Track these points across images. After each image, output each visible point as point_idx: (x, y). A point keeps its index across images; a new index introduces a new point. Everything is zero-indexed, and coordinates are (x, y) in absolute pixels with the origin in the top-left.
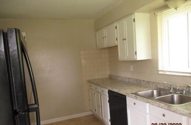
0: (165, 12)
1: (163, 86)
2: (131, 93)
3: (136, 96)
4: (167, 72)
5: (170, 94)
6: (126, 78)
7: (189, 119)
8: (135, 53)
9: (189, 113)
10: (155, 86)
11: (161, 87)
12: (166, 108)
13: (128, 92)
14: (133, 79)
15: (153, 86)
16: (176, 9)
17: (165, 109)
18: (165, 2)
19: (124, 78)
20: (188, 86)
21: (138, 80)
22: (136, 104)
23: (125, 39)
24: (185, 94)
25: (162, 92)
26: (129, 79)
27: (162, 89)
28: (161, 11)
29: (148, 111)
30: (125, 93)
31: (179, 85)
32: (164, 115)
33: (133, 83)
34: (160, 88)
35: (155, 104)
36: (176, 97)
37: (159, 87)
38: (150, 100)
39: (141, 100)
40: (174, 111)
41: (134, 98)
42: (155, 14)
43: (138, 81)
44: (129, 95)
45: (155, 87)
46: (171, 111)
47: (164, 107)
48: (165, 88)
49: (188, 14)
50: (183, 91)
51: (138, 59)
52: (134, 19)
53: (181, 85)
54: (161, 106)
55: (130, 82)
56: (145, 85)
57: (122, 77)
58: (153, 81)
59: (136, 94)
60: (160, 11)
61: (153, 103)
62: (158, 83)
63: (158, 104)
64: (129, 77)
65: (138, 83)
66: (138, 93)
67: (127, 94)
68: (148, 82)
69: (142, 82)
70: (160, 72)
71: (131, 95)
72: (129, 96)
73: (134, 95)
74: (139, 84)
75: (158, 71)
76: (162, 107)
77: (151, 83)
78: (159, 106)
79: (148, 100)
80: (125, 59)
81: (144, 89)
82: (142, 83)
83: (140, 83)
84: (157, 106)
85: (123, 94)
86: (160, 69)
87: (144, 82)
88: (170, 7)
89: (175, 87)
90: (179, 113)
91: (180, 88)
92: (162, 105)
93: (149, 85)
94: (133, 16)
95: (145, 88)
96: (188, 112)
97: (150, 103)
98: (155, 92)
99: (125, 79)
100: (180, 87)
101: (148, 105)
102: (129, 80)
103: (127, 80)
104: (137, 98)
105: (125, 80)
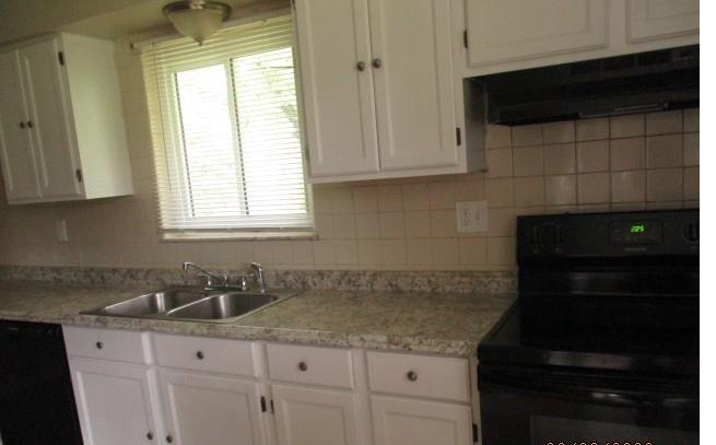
0: (164, 45)
1: (182, 276)
2: (81, 313)
3: (102, 317)
4: (188, 233)
5: (206, 296)
6: (42, 268)
7: (269, 345)
8: (75, 175)
9: (266, 330)
10: (158, 282)
11: (175, 282)
12: (205, 331)
13: (66, 311)
14: (71, 269)
15: (148, 284)
16: (199, 40)
17: (203, 335)
18: (165, 14)
19: (33, 269)
20: (253, 266)
21: (92, 270)
22: (104, 347)
23: (30, 124)
24: (248, 290)
25: (181, 295)
26: (56, 270)
27: (179, 286)
28: (155, 40)
29: (148, 359)
30: (56, 316)
31: (228, 267)
32: (200, 355)
33: (72, 282)
34: (173, 286)
35: (169, 330)
36: (223, 300)
37: (168, 281)
38: (153, 322)
39: (121, 328)
40: (227, 337)
41: (95, 327)
42: (132, 46)
43: (93, 274)
44: (73, 319)
45: (154, 285)
46: (220, 337)
47: (198, 332)
48: (189, 283)
49: (231, 60)
50: (239, 282)
51: (89, 196)
52: (61, 56)
53: (233, 267)
54: (188, 331)
55: (61, 281)
56: (122, 282)
57: (26, 268)
58: (147, 267)
59: (99, 312)
60: (151, 41)
61: (163, 328)
62: (163, 271)
63: (178, 327)
64: (55, 264)
65: (93, 282)
66: (107, 308)
67: (66, 317)
68: (129, 270)
69: (110, 274)
70: (168, 236)
71: (82, 319)
72: (74, 325)
73: (94, 317)
74: (97, 282)
75: (161, 231)
76: (192, 333)
77: (141, 275)
78: (183, 333)
79: (145, 322)
80: (39, 198)
81: (124, 295)
82: (109, 278)
83: (102, 277)
84: (177, 334)
85: (48, 321)
86: (166, 225)
87: (117, 274)
88: (182, 32)
89: (217, 275)
90: (240, 336)
91: (232, 276)
92: (191, 325)
93: (135, 282)
94: (55, 41)
95: (123, 291)
96: (263, 328)
97: (153, 330)
98: (160, 298)
99: (40, 272)
100: (231, 272)
101: (145, 337)
102: (55, 274)
103: (50, 276)
104: (105, 325)
105: (40, 278)
